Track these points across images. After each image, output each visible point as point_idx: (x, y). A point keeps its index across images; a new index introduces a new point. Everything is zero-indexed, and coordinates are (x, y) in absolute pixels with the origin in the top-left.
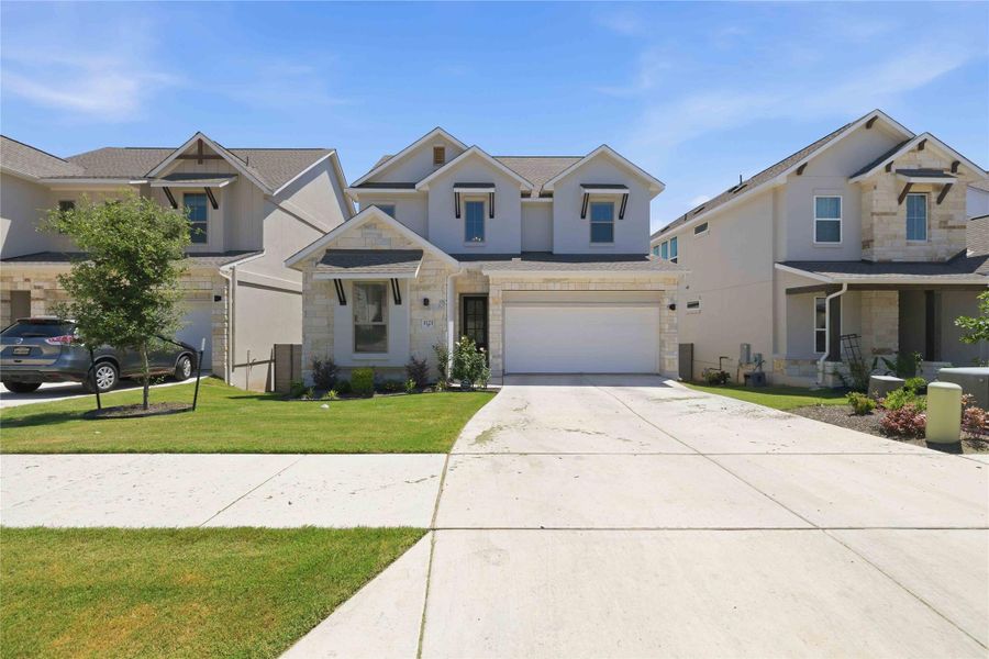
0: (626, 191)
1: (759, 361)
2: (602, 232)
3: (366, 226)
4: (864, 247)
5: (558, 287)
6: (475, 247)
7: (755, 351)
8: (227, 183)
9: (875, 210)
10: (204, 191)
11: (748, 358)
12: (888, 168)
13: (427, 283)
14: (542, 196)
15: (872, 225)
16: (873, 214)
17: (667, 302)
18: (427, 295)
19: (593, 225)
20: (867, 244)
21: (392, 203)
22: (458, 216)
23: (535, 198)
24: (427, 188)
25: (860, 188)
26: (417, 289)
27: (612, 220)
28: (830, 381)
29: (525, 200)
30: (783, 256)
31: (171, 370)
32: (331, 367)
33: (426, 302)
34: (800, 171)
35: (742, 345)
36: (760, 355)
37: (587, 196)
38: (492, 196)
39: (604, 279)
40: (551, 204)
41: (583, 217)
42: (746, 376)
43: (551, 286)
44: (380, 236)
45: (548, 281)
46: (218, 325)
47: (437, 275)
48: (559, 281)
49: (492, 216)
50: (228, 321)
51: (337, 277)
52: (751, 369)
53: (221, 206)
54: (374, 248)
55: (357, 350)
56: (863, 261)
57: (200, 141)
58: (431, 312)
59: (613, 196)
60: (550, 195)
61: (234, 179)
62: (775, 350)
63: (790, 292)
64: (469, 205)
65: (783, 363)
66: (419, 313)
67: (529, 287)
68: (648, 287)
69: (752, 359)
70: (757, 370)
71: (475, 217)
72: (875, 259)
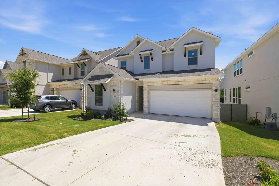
0: (202, 44)
1: (275, 117)
2: (193, 61)
3: (100, 68)
5: (166, 83)
6: (147, 71)
8: (88, 60)
10: (83, 63)
11: (269, 114)
13: (115, 84)
14: (170, 51)
17: (214, 88)
18: (114, 88)
19: (189, 59)
21: (126, 60)
22: (142, 62)
23: (168, 52)
24: (133, 54)
26: (112, 86)
27: (197, 56)
29: (164, 53)
31: (69, 107)
33: (114, 90)
35: (266, 108)
36: (275, 114)
37: (185, 48)
38: (151, 53)
39: (184, 80)
40: (173, 54)
41: (185, 56)
43: (164, 83)
44: (103, 70)
45: (164, 81)
46: (81, 96)
47: (117, 82)
48: (167, 81)
49: (152, 60)
50: (83, 95)
51: (89, 84)
52: (269, 120)
53: (87, 66)
54: (102, 75)
55: (96, 105)
57: (84, 51)
58: (115, 93)
60: (172, 50)
64: (145, 57)
66: (112, 94)
67: (156, 84)
68: (204, 82)
69: (271, 115)
70: (274, 121)
71: (147, 60)
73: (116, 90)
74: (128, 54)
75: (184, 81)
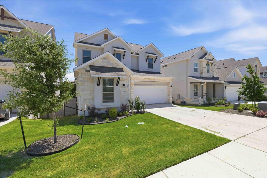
0: (156, 56)
1: (183, 98)
2: (151, 66)
3: (104, 58)
4: (201, 74)
7: (181, 96)
8: (20, 31)
9: (204, 67)
10: (8, 32)
11: (180, 98)
12: (205, 58)
13: (124, 79)
14: (136, 54)
15: (203, 70)
16: (203, 67)
17: (170, 85)
18: (124, 83)
19: (149, 64)
20: (202, 73)
21: (91, 50)
23: (134, 54)
25: (200, 62)
26: (123, 81)
27: (153, 63)
28: (202, 103)
29: (132, 55)
30: (189, 75)
32: (94, 108)
33: (124, 85)
34: (192, 57)
35: (178, 95)
38: (125, 52)
40: (139, 57)
41: (146, 61)
42: (181, 102)
43: (146, 80)
44: (109, 62)
45: (146, 79)
48: (148, 79)
49: (123, 58)
51: (100, 76)
52: (181, 100)
55: (103, 102)
56: (201, 77)
58: (125, 88)
59: (153, 56)
60: (138, 54)
61: (22, 30)
62: (187, 96)
63: (191, 83)
64: (118, 54)
65: (190, 99)
66: (121, 88)
67: (141, 80)
69: (181, 98)
70: (183, 101)
72: (203, 77)
73: (125, 85)
74: (100, 45)
75: (158, 79)
